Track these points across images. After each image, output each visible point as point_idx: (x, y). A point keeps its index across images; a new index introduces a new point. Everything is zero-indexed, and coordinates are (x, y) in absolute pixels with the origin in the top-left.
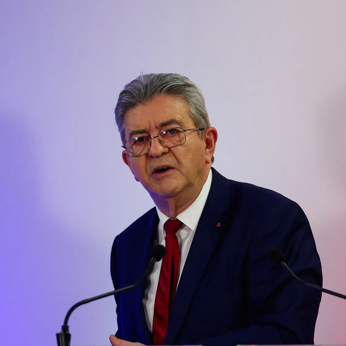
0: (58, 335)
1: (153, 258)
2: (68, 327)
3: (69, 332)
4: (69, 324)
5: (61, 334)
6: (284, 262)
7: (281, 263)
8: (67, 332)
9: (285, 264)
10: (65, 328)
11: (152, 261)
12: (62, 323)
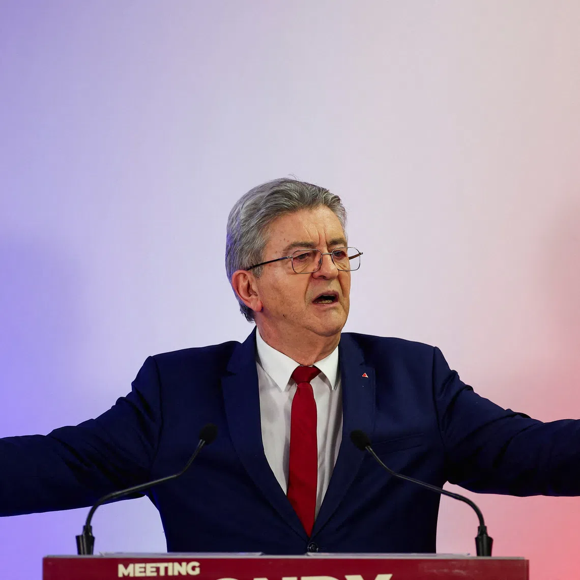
0: (78, 538)
1: (201, 440)
2: (91, 527)
3: (92, 533)
4: (92, 523)
5: (82, 536)
6: (369, 446)
7: (366, 447)
8: (90, 534)
9: (371, 450)
10: (88, 528)
11: (199, 444)
12: (84, 524)
